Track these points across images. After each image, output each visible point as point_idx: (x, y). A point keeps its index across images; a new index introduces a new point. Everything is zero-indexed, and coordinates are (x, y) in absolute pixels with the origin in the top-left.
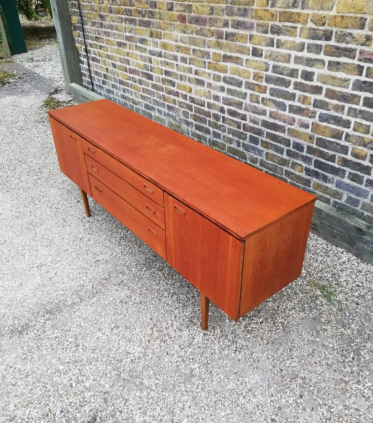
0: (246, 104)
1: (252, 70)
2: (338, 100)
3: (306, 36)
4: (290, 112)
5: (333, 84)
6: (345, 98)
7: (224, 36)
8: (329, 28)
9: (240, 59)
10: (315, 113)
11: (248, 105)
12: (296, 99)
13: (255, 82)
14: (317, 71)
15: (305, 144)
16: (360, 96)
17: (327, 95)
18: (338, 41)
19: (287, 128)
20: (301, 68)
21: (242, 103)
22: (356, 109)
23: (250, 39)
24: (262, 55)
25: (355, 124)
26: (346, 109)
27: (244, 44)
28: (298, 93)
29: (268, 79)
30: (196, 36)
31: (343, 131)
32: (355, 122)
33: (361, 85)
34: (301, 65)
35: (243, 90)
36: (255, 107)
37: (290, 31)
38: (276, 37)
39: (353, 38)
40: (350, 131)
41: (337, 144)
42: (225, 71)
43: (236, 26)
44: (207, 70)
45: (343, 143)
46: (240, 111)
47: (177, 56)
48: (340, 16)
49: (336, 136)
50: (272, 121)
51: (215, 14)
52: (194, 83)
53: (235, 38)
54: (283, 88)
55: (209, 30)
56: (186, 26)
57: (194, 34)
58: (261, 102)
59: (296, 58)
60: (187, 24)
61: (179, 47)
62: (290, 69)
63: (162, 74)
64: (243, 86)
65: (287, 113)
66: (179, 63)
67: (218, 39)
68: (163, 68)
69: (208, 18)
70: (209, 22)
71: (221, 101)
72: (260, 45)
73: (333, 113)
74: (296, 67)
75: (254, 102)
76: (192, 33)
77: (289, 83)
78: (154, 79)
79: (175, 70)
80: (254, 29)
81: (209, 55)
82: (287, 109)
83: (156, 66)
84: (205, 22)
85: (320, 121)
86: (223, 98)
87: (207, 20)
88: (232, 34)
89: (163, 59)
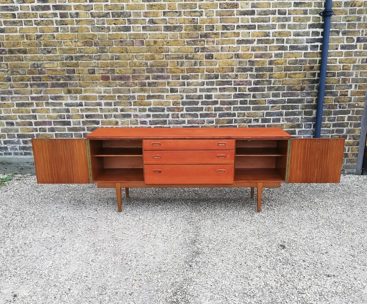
0: (169, 120)
1: (171, 101)
2: (227, 105)
3: (204, 78)
4: (201, 118)
5: (224, 98)
6: (230, 103)
7: (147, 85)
8: (217, 73)
9: (162, 96)
10: (216, 114)
11: (171, 120)
12: (204, 110)
13: (175, 107)
14: (213, 94)
16: (238, 101)
17: (221, 104)
18: (222, 79)
20: (204, 94)
21: (166, 121)
22: (237, 107)
23: (168, 84)
24: (177, 91)
26: (232, 108)
27: (164, 87)
28: (204, 106)
29: (184, 103)
30: (120, 88)
31: (233, 119)
32: (238, 113)
33: (237, 96)
34: (204, 93)
35: (166, 113)
36: (176, 120)
37: (194, 77)
38: (186, 81)
39: (230, 76)
40: (236, 118)
41: (231, 126)
42: (149, 104)
43: (157, 78)
44: (132, 107)
45: (234, 124)
46: (165, 126)
47: (101, 103)
48: (221, 68)
49: (230, 122)
50: (190, 125)
51: (137, 73)
52: (120, 118)
53: (156, 85)
54: (195, 106)
55: (133, 82)
56: (109, 83)
57: (118, 86)
58: (180, 117)
59: (200, 89)
60: (111, 81)
61: (103, 96)
62: (197, 95)
63: (83, 118)
64: (166, 111)
65: (199, 118)
66: (103, 107)
67: (141, 87)
68: (84, 114)
69: (131, 76)
70: (132, 78)
71: (148, 123)
72: (176, 86)
73: (226, 112)
74: (201, 94)
75: (176, 118)
76: (116, 86)
77: (198, 102)
78: (72, 124)
79: (99, 113)
80: (170, 78)
81: (134, 97)
82: (199, 116)
83: (75, 114)
84: (128, 78)
85: (220, 117)
86: (150, 121)
87: (129, 77)
88: (153, 83)
89: (84, 107)
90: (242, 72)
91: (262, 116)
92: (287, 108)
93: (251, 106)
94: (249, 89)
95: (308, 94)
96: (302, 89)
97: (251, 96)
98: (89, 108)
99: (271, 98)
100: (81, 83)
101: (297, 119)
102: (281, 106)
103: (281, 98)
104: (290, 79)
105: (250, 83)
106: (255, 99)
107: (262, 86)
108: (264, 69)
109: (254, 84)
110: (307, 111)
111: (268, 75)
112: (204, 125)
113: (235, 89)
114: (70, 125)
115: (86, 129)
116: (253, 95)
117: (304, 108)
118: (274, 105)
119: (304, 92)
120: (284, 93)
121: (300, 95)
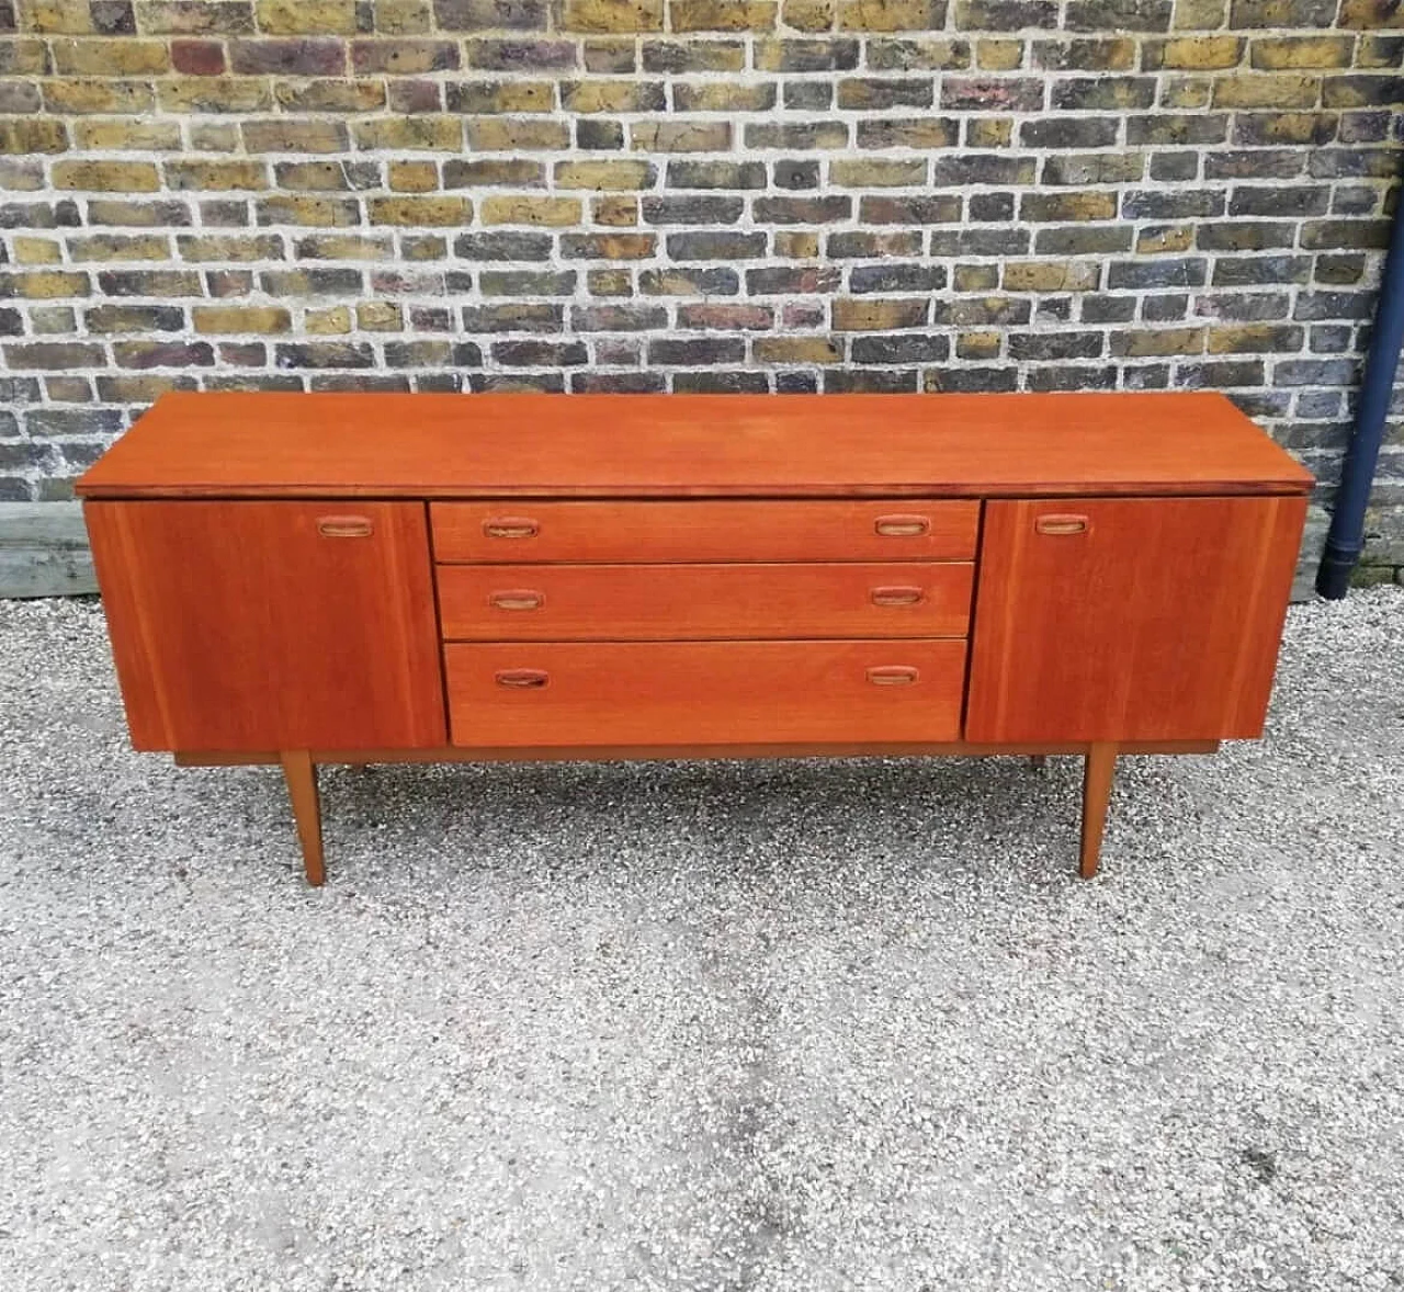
0: (574, 308)
1: (585, 196)
2: (903, 220)
3: (776, 65)
4: (751, 292)
5: (881, 182)
6: (919, 211)
7: (443, 100)
8: (845, 35)
9: (530, 165)
10: (836, 273)
11: (585, 308)
12: (769, 249)
13: (606, 230)
14: (824, 156)
15: (817, 370)
16: (960, 197)
17: (865, 217)
18: (880, 67)
19: (748, 343)
20: (770, 157)
21: (559, 309)
22: (956, 233)
23: (563, 97)
24: (620, 141)
25: (956, 274)
26: (927, 240)
27: (541, 117)
28: (771, 230)
29: (656, 212)
30: (286, 116)
31: (929, 300)
32: (957, 266)
33: (958, 169)
34: (772, 150)
35: (558, 264)
36: (618, 307)
37: (718, 56)
38: (669, 80)
39: (920, 52)
40: (947, 294)
41: (916, 338)
42: (462, 215)
43: (498, 61)
44: (366, 230)
45: (930, 331)
46: (552, 339)
47: (182, 206)
49: (911, 319)
50: (692, 334)
51: (383, 30)
52: (297, 292)
53: (497, 102)
54: (719, 228)
55: (360, 87)
56: (224, 86)
57: (276, 108)
58: (636, 287)
59: (751, 130)
60: (229, 75)
61: (190, 168)
62: (733, 166)
63: (86, 292)
64: (555, 252)
65: (742, 297)
66: (198, 230)
67: (411, 112)
68: (93, 268)
69: (348, 45)
70: (354, 60)
71: (460, 324)
72: (611, 109)
73: (891, 260)
74: (755, 155)
75: (610, 294)
76: (265, 105)
77: (738, 206)
78: (27, 325)
79: (176, 262)
80: (576, 64)
81: (369, 174)
82: (743, 285)
83: (38, 269)
84: (329, 59)
85: (856, 292)
86: (468, 313)
87: (339, 54)
88: (480, 89)
89: (87, 231)
90: (992, 29)
91: (1091, 283)
92: (1229, 238)
93: (1034, 228)
94: (1026, 130)
95: (1350, 163)
96: (1320, 134)
97: (1033, 173)
98: (119, 238)
99: (1147, 185)
100: (59, 92)
101: (1275, 299)
102: (1195, 229)
103: (1197, 184)
104: (1260, 73)
105: (1033, 97)
106: (1058, 190)
107: (1098, 113)
108: (1118, 14)
109: (1054, 103)
110: (1336, 256)
111: (1138, 51)
112: (768, 334)
113: (950, 128)
114: (18, 332)
115: (110, 357)
116: (1049, 162)
117: (1319, 240)
118: (1158, 223)
119: (1329, 152)
120: (1221, 156)
121: (1306, 168)
